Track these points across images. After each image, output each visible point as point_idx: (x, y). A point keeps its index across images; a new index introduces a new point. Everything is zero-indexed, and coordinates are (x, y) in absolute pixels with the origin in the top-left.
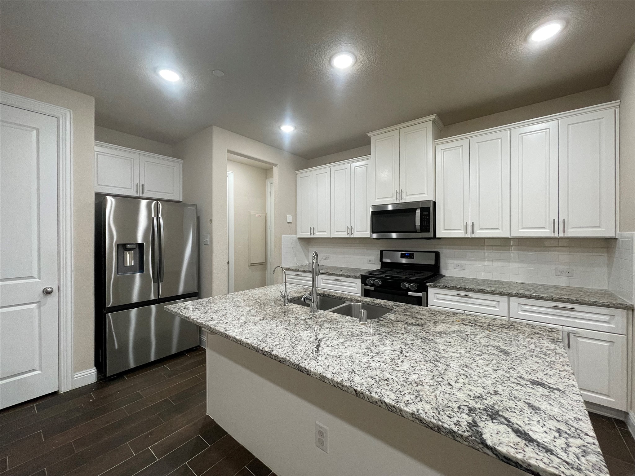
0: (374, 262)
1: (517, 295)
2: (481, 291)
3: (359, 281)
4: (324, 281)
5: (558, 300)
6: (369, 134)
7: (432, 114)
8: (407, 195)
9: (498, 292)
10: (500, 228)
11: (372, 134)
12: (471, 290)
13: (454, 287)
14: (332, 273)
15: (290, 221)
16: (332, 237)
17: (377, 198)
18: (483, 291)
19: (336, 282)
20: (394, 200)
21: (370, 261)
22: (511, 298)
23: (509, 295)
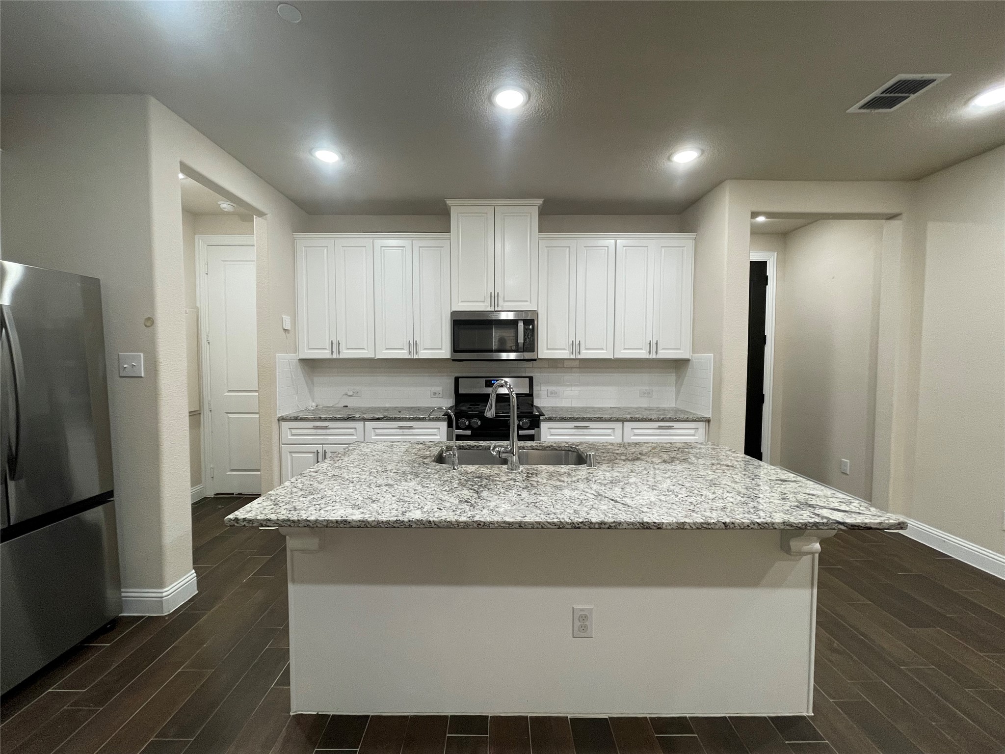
0: (441, 396)
1: (632, 420)
2: (599, 419)
3: (444, 425)
4: (377, 431)
5: (663, 420)
6: (449, 202)
7: (539, 197)
8: (504, 301)
9: (615, 419)
10: (605, 348)
11: (453, 202)
12: (590, 420)
13: (571, 418)
14: (396, 417)
15: (288, 327)
16: (378, 357)
17: (460, 301)
18: (600, 420)
19: (401, 431)
20: (486, 306)
21: (435, 394)
22: (626, 424)
23: (623, 421)
